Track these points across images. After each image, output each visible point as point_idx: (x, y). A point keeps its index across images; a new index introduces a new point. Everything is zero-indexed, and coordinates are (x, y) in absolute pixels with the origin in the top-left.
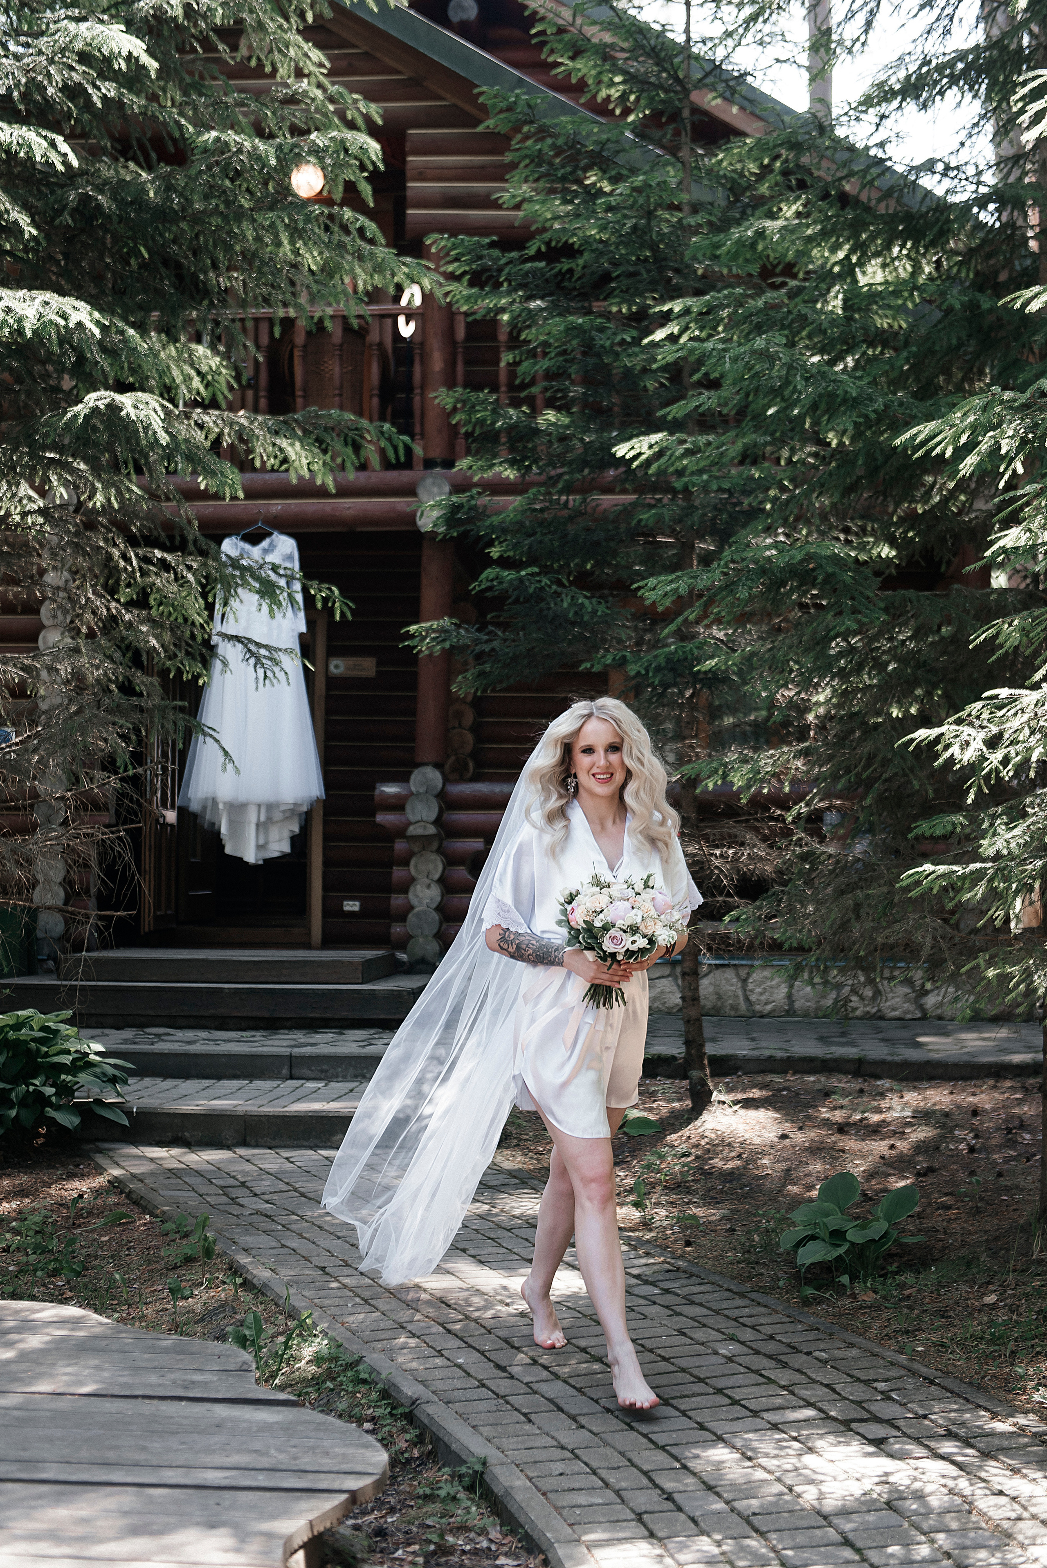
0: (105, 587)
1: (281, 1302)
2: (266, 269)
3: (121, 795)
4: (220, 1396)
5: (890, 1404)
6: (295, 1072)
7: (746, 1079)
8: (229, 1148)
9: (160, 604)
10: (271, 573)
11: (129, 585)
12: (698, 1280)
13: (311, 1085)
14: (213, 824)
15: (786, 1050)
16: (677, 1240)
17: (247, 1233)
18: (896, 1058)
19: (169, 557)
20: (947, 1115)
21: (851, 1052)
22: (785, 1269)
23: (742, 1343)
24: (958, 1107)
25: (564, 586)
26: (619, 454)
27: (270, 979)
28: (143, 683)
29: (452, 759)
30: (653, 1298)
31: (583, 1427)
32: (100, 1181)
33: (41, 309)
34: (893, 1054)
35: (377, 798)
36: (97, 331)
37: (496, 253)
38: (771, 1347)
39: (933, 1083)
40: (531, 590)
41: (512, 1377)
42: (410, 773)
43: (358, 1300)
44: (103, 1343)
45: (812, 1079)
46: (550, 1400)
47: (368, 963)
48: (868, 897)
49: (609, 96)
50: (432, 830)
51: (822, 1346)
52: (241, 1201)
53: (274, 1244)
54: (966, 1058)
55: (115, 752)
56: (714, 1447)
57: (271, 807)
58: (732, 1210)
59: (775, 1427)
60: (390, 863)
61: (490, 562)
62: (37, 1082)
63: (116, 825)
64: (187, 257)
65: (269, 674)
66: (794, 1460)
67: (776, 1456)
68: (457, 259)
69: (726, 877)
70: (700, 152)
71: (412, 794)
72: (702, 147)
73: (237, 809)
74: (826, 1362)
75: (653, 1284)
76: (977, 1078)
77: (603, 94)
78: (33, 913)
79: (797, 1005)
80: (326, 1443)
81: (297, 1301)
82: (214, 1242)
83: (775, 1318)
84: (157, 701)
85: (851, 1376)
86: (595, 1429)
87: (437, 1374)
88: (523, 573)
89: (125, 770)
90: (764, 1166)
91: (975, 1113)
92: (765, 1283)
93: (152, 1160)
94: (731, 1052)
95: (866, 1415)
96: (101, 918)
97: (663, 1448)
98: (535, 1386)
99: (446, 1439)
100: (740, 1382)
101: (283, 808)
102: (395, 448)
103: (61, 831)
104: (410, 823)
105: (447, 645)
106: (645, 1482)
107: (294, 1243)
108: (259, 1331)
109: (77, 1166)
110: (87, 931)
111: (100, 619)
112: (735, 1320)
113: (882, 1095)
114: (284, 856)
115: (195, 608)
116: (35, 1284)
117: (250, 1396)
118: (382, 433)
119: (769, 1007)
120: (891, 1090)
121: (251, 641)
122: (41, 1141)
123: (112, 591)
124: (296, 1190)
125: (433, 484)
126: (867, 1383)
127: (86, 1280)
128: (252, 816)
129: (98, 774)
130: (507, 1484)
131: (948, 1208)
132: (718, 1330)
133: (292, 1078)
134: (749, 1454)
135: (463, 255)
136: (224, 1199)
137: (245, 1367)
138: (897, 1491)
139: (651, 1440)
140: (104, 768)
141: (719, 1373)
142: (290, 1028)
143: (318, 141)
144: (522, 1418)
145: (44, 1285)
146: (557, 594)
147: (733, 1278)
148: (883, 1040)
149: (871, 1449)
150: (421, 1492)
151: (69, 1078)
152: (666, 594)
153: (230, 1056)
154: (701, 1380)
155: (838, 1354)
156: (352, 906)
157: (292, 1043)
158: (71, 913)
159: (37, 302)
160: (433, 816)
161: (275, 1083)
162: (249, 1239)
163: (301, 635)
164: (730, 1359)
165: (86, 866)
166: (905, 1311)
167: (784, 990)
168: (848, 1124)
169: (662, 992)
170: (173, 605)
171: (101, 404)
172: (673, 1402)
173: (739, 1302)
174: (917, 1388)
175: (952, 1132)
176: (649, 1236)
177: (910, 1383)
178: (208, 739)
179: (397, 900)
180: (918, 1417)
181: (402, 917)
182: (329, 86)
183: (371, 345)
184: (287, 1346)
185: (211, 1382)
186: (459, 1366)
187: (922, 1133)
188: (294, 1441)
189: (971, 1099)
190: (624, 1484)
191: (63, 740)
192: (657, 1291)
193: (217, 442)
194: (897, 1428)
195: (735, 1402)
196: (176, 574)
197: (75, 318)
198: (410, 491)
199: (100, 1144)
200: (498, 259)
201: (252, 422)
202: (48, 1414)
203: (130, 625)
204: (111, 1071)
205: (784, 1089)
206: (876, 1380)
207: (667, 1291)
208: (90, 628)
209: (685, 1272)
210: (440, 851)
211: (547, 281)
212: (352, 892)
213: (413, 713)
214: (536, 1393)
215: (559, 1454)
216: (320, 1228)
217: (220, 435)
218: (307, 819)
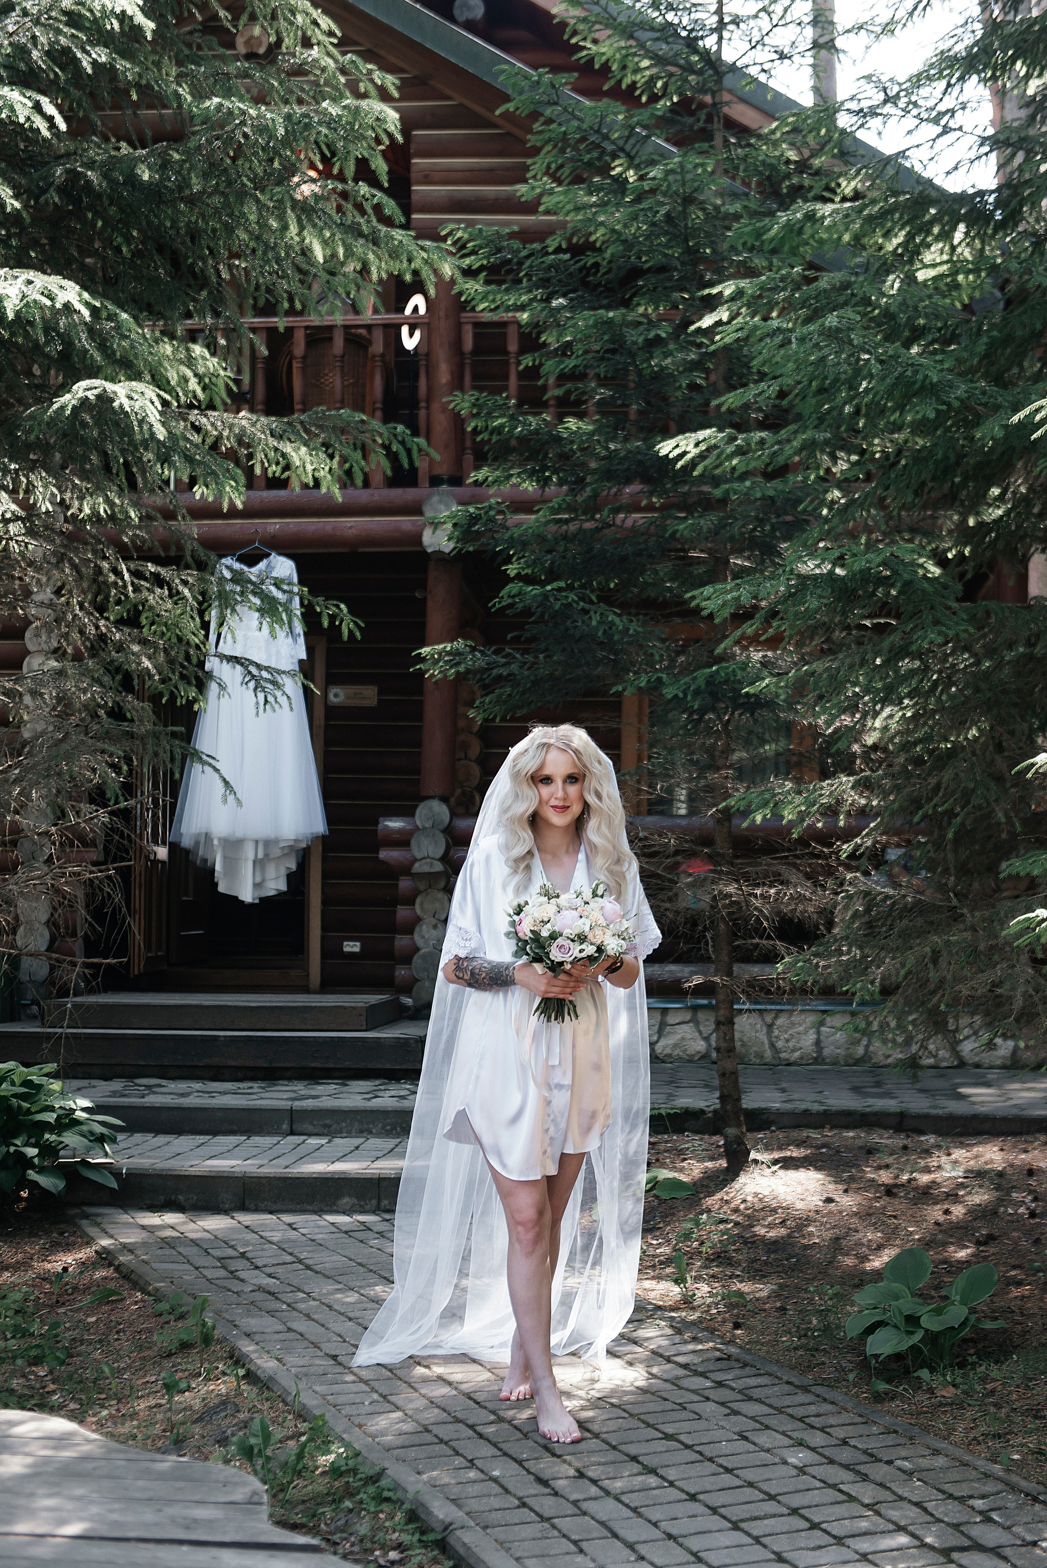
0: (93, 602)
1: (289, 1399)
2: (271, 255)
3: (110, 830)
4: (227, 1539)
5: (993, 1527)
6: (296, 1127)
7: (780, 1135)
8: (226, 1212)
9: (152, 624)
10: (273, 589)
11: (119, 602)
12: (754, 1371)
13: (313, 1141)
14: (206, 861)
15: (821, 1103)
16: (724, 1321)
17: (249, 1313)
18: (940, 1112)
19: (162, 571)
20: (1001, 1174)
21: (889, 1104)
22: (849, 1357)
23: (813, 1449)
24: (1011, 1165)
25: (591, 602)
26: (663, 452)
27: (268, 1026)
28: (134, 708)
29: (458, 792)
30: (706, 1393)
31: (642, 1558)
32: (85, 1254)
33: (24, 289)
34: (935, 1107)
35: (380, 833)
36: (86, 313)
37: (516, 244)
38: (845, 1455)
39: (980, 1139)
40: (557, 607)
41: (556, 1494)
42: (416, 806)
43: (375, 1396)
44: (90, 1466)
45: (851, 1134)
46: (602, 1523)
47: (372, 1008)
48: (948, 943)
49: (634, 83)
50: (438, 867)
51: (904, 1453)
52: (242, 1274)
53: (281, 1327)
54: (1015, 1111)
55: (104, 783)
57: (268, 843)
58: (781, 1286)
59: (864, 1558)
60: (394, 902)
61: (508, 580)
62: (18, 1142)
63: (105, 863)
64: (183, 243)
65: (270, 699)
68: (473, 252)
69: (767, 919)
70: (733, 140)
71: (417, 829)
72: (734, 135)
73: (233, 845)
74: (910, 1474)
75: (703, 1375)
76: (1028, 1133)
77: (627, 81)
78: (14, 961)
79: (826, 1052)
82: (214, 1328)
83: (845, 1418)
84: (149, 726)
85: (943, 1492)
87: (471, 1490)
88: (549, 588)
89: (116, 803)
90: (811, 1234)
91: (1031, 1172)
92: (829, 1373)
93: (143, 1227)
95: (967, 1543)
96: (87, 965)
98: (585, 1506)
100: (817, 1500)
101: (282, 844)
102: (409, 451)
103: (45, 869)
104: (416, 860)
105: (462, 668)
107: (301, 1325)
108: (267, 1438)
109: (61, 1234)
110: (73, 977)
111: (88, 639)
112: (801, 1420)
113: (928, 1152)
114: (281, 894)
115: (190, 626)
116: (13, 1375)
117: (263, 1539)
118: (395, 436)
119: (797, 1054)
120: (939, 1147)
121: (252, 663)
122: (23, 1205)
123: (102, 609)
124: (300, 1261)
125: (440, 502)
126: (961, 1500)
127: (71, 1368)
128: (249, 853)
129: (85, 807)
131: (1019, 1284)
132: (784, 1433)
133: (292, 1133)
135: (481, 248)
136: (222, 1273)
137: (256, 1499)
140: (92, 801)
141: (791, 1488)
142: (290, 1079)
143: (330, 109)
144: (572, 1548)
145: (24, 1376)
146: (585, 611)
147: (792, 1368)
148: (922, 1091)
151: (53, 1138)
152: (724, 604)
154: (772, 1497)
155: (924, 1463)
156: (352, 947)
157: (293, 1095)
158: (57, 960)
159: (20, 280)
160: (440, 851)
161: (275, 1140)
162: (252, 1321)
163: (301, 662)
164: (801, 1470)
165: (72, 907)
166: (992, 1409)
167: (812, 1037)
168: (896, 1186)
169: (683, 1039)
170: (166, 625)
171: (91, 395)
172: (743, 1525)
173: (802, 1398)
174: (1020, 1507)
175: (1008, 1194)
176: (694, 1316)
177: (1011, 1500)
178: (207, 769)
179: (401, 941)
180: (1026, 1544)
181: (407, 960)
182: (339, 57)
183: (374, 356)
184: (300, 1457)
185: (217, 1520)
186: (495, 1480)
187: (980, 1197)
189: (1023, 1156)
191: (48, 769)
192: (709, 1384)
193: (215, 446)
194: (1005, 1558)
195: (814, 1526)
196: (170, 589)
197: (62, 298)
198: (416, 509)
199: (86, 1208)
200: (518, 251)
201: (254, 424)
203: (120, 647)
204: (99, 1129)
205: (824, 1146)
206: (971, 1497)
207: (720, 1384)
208: (77, 649)
209: (737, 1360)
211: (570, 274)
212: (352, 931)
213: (418, 744)
214: (584, 1513)
216: (330, 1307)
217: (219, 438)
218: (304, 856)
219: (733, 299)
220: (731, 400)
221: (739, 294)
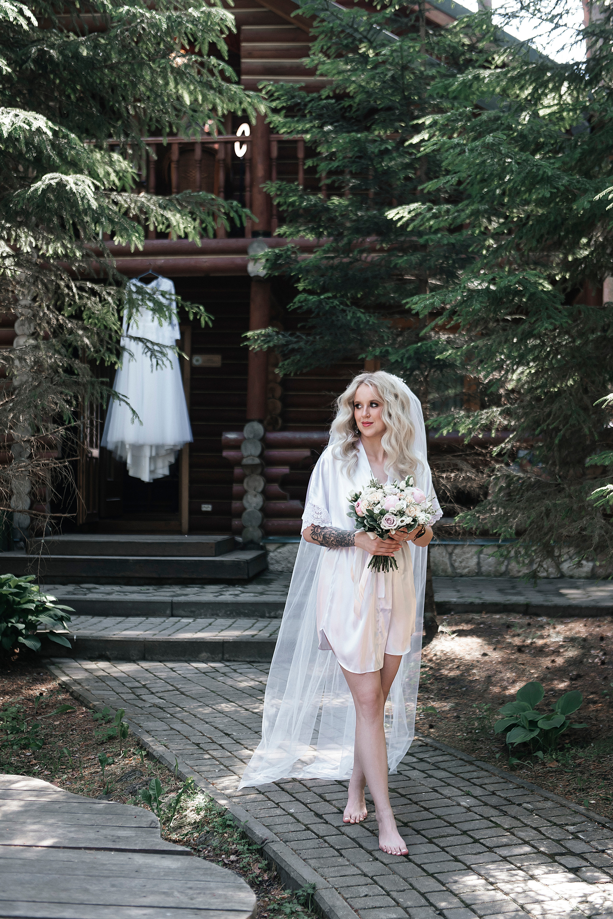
0: (55, 305)
1: (172, 768)
2: (158, 100)
3: (66, 439)
4: (137, 848)
5: (579, 842)
6: (175, 612)
7: (457, 617)
8: (134, 661)
9: (90, 318)
10: (160, 297)
11: (70, 305)
12: (441, 753)
13: (185, 620)
15: (480, 598)
16: (424, 724)
17: (148, 719)
19: (96, 287)
20: (585, 640)
21: (520, 599)
23: (475, 797)
24: (591, 635)
25: (347, 305)
26: (389, 217)
27: (158, 554)
28: (79, 368)
29: (269, 417)
30: (413, 765)
31: (377, 859)
32: (53, 685)
33: (13, 119)
34: (546, 601)
35: (223, 441)
36: (50, 134)
37: (303, 94)
38: (494, 800)
40: (327, 309)
41: (327, 823)
42: (244, 426)
43: (222, 767)
44: (57, 806)
45: (498, 616)
46: (353, 839)
47: (219, 544)
48: (555, 505)
50: (257, 461)
51: (528, 800)
52: (144, 697)
53: (167, 728)
54: (593, 603)
55: (62, 411)
56: (467, 875)
57: (158, 447)
58: (456, 704)
59: (505, 859)
60: (231, 482)
61: (298, 292)
62: (13, 621)
63: (63, 458)
64: (107, 93)
65: (160, 362)
66: (522, 885)
67: (508, 882)
68: (278, 98)
69: (449, 491)
70: (431, 32)
71: (245, 439)
72: (431, 29)
73: (137, 448)
74: (531, 811)
75: (412, 755)
76: (600, 616)
78: (10, 516)
79: (483, 569)
80: (212, 885)
81: (184, 770)
82: (128, 728)
83: (494, 779)
84: (88, 378)
85: (550, 822)
86: (385, 861)
87: (277, 820)
88: (322, 297)
89: (69, 423)
90: (474, 674)
91: (602, 639)
92: (484, 754)
93: (86, 670)
94: (446, 600)
95: (564, 851)
96: (53, 518)
97: (432, 875)
98: (342, 829)
99: (287, 869)
100: (477, 826)
101: (166, 448)
102: (240, 217)
103: (28, 462)
104: (244, 457)
105: (271, 344)
106: (423, 901)
107: (178, 726)
108: (159, 791)
109: (39, 674)
110: (45, 525)
111: (52, 327)
112: (468, 780)
113: (542, 627)
114: (165, 477)
115: (112, 319)
116: (12, 755)
117: (158, 848)
118: (232, 207)
119: (466, 570)
120: (549, 624)
121: (148, 341)
122: (16, 657)
123: (60, 309)
124: (178, 690)
125: (258, 246)
126: (561, 826)
127: (45, 751)
128: (147, 453)
129: (50, 426)
130: (330, 904)
131: (595, 702)
132: (458, 788)
133: (172, 616)
134: (491, 880)
135: (282, 96)
136: (132, 696)
137: (153, 825)
138: (595, 908)
139: (423, 869)
140: (55, 422)
141: (462, 819)
142: (171, 584)
143: (194, 14)
144: (336, 853)
145: (18, 755)
146: (344, 311)
147: (463, 751)
148: (539, 591)
149: (572, 876)
150: (271, 907)
151: (34, 618)
152: (425, 307)
153: (134, 603)
154: (451, 825)
155: (539, 805)
156: (207, 508)
157: (172, 594)
158: (35, 515)
159: (11, 114)
160: (258, 452)
161: (162, 619)
162: (150, 724)
163: (177, 341)
164: (469, 809)
165: (44, 484)
166: (579, 774)
167: (475, 560)
168: (523, 646)
170: (98, 318)
171: (53, 182)
172: (435, 840)
173: (469, 768)
174: (595, 830)
175: (589, 651)
177: (589, 826)
178: (122, 403)
179: (236, 505)
180: (598, 851)
181: (239, 514)
183: (219, 160)
184: (178, 801)
185: (131, 837)
186: (291, 815)
187: (572, 653)
188: (190, 884)
189: (598, 629)
190: (409, 903)
191: (29, 403)
192: (415, 760)
193: (126, 213)
194: (586, 860)
195: (476, 841)
196: (100, 297)
197: (35, 125)
198: (244, 251)
199: (53, 659)
200: (304, 98)
201: (149, 200)
202: (20, 862)
203: (71, 332)
204: (60, 613)
205: (482, 623)
206: (567, 825)
207: (421, 760)
208: (45, 332)
209: (431, 746)
210: (262, 474)
211: (335, 112)
212: (207, 499)
213: (246, 389)
214: (343, 834)
215: (363, 880)
216: (195, 716)
217: (129, 208)
218: (179, 454)
219: (431, 126)
220: (430, 186)
221: (435, 123)
